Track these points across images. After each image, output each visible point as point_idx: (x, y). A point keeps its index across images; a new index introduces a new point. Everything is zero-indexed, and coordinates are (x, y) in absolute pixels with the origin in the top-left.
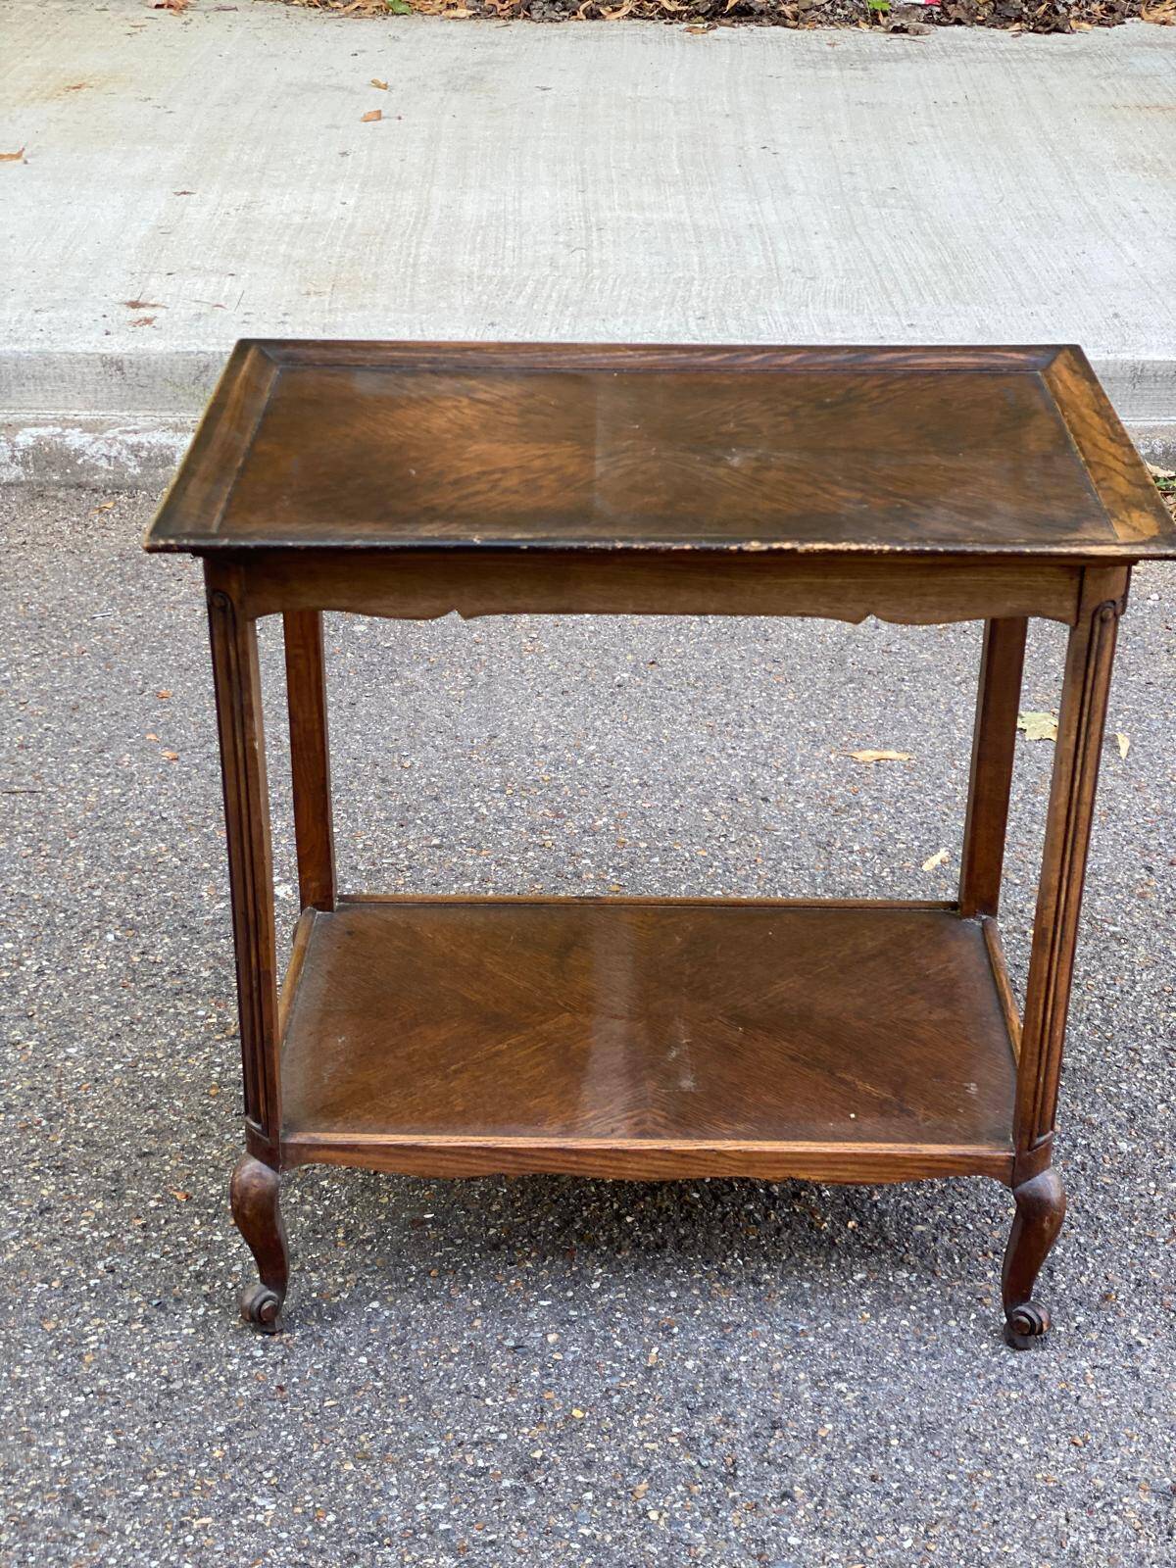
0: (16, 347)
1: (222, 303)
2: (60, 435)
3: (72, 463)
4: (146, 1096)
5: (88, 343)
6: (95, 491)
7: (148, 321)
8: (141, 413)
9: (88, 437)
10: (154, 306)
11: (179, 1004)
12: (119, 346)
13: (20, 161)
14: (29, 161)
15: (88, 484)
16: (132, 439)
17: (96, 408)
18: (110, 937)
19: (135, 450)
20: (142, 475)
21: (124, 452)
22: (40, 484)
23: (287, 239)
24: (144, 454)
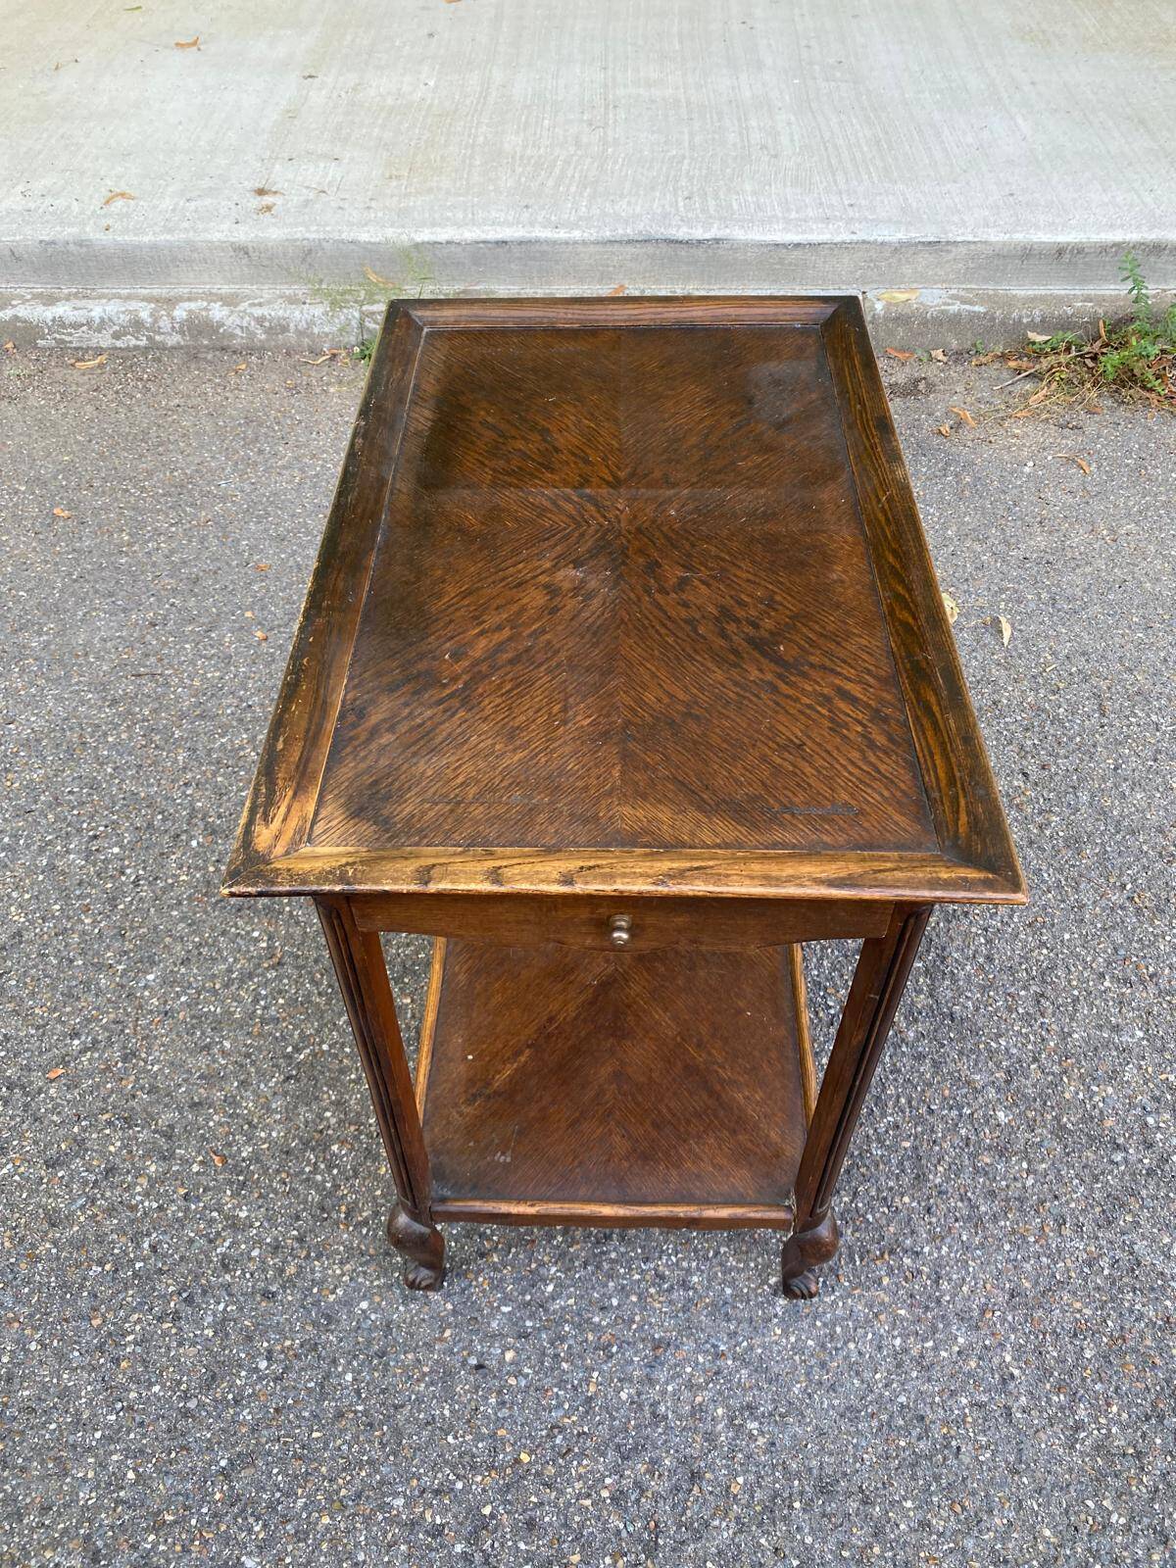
0: (169, 237)
1: (326, 189)
2: (206, 309)
3: (216, 332)
4: (203, 1033)
5: (221, 232)
6: (234, 352)
7: (269, 208)
8: (266, 287)
9: (226, 311)
10: (275, 193)
11: (240, 923)
12: (243, 235)
13: (195, 48)
14: (202, 47)
15: (229, 347)
16: (258, 312)
17: (233, 283)
18: (194, 843)
19: (260, 321)
20: (267, 340)
21: (253, 323)
22: (195, 348)
23: (380, 121)
24: (267, 324)
